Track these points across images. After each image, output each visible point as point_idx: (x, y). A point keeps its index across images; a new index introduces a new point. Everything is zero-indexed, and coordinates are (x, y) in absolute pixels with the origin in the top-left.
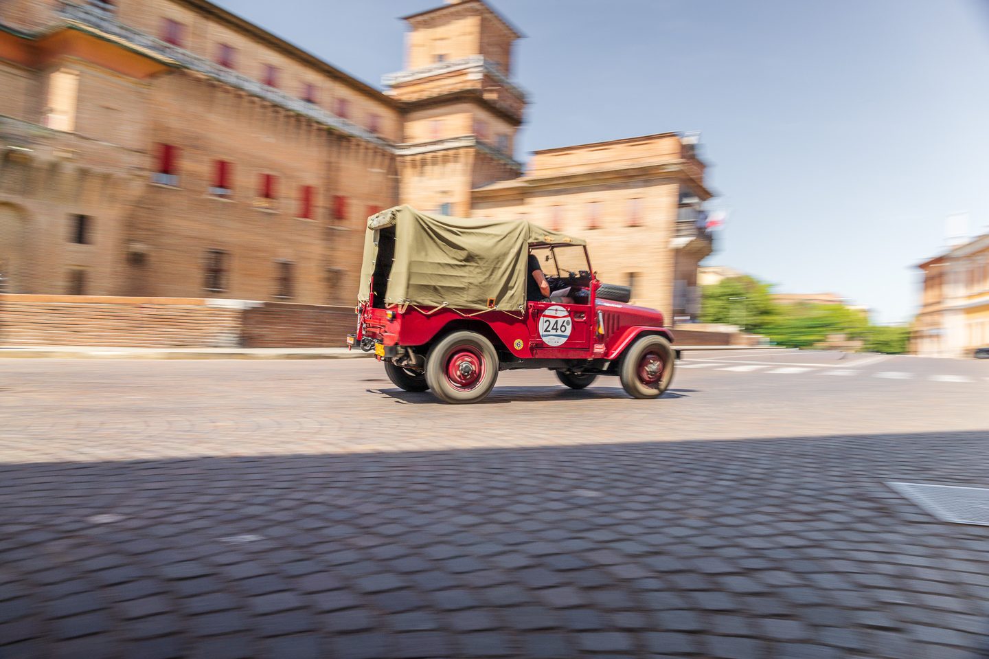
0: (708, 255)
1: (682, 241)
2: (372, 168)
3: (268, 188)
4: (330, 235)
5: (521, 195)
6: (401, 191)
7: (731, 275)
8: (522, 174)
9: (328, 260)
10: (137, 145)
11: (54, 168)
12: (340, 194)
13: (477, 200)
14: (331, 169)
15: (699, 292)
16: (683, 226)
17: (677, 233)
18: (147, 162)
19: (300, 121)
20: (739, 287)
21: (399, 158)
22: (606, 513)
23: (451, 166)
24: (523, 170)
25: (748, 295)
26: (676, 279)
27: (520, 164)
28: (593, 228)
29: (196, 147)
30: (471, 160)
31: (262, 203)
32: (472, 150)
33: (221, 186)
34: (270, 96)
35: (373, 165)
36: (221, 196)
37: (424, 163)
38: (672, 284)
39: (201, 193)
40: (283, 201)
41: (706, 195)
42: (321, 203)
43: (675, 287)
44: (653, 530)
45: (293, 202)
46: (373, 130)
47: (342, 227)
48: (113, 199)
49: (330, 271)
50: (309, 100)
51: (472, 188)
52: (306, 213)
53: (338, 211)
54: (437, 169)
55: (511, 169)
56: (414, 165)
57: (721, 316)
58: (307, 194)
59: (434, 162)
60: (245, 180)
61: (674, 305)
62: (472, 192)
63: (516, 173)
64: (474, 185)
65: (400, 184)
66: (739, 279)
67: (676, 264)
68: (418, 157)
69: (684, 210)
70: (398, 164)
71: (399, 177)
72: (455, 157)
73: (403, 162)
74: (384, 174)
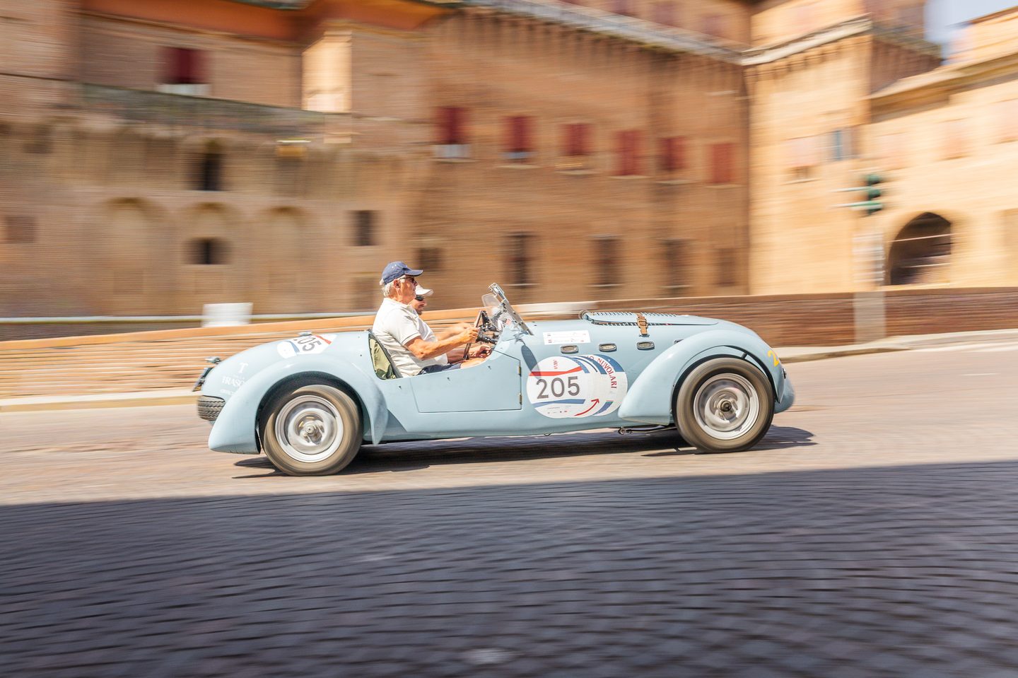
3: (577, 143)
4: (664, 194)
5: (944, 94)
6: (754, 117)
8: (942, 60)
9: (663, 229)
10: (414, 114)
11: (330, 159)
12: (673, 135)
13: (880, 109)
14: (656, 102)
19: (613, 46)
21: (749, 70)
23: (830, 68)
24: (944, 54)
27: (936, 47)
29: (486, 104)
30: (866, 53)
31: (569, 164)
32: (867, 37)
33: (519, 149)
34: (568, 19)
35: (711, 87)
36: (518, 162)
37: (789, 69)
39: (493, 161)
40: (598, 156)
42: (649, 150)
45: (609, 156)
46: (713, 33)
47: (680, 178)
48: (395, 186)
49: (670, 244)
50: (623, 13)
51: (872, 92)
52: (628, 168)
53: (671, 159)
54: (811, 75)
56: (775, 75)
59: (806, 64)
60: (548, 136)
62: (871, 100)
63: (934, 62)
64: (873, 89)
65: (754, 108)
68: (783, 63)
70: (749, 80)
71: (750, 97)
72: (839, 53)
73: (756, 74)
74: (735, 95)
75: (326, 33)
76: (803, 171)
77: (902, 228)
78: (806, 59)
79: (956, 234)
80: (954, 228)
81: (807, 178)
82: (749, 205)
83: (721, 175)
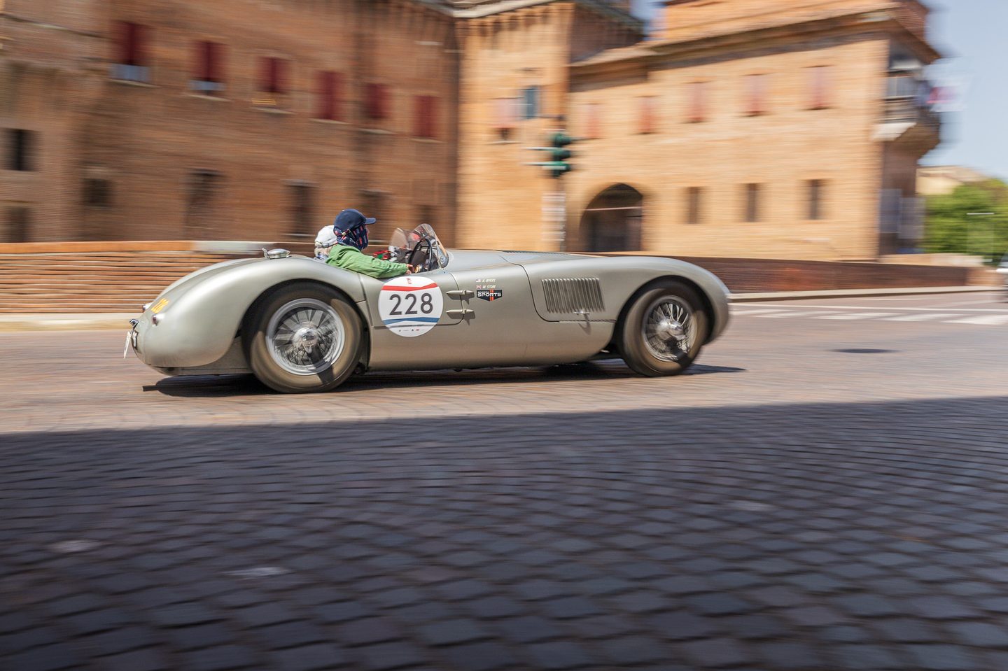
0: (933, 148)
1: (894, 129)
2: (421, 39)
3: (273, 78)
4: (364, 143)
5: (642, 70)
6: (464, 72)
7: (970, 178)
8: (645, 37)
9: (361, 179)
10: (87, 26)
12: (377, 81)
13: (578, 78)
14: (362, 46)
15: (920, 204)
16: (895, 106)
17: (886, 115)
18: (102, 49)
20: (983, 195)
21: (460, 23)
22: (777, 535)
23: (537, 30)
24: (647, 30)
25: (998, 209)
26: (884, 186)
27: (641, 22)
28: (755, 114)
29: (170, 24)
30: (568, 20)
31: (262, 101)
32: (569, 6)
33: (208, 79)
35: (422, 35)
36: (209, 93)
37: (497, 26)
38: (878, 196)
39: (180, 89)
40: (296, 96)
41: (930, 55)
42: (350, 95)
43: (883, 199)
44: (850, 558)
45: (310, 97)
47: (380, 129)
48: (60, 105)
49: (366, 197)
51: (573, 60)
52: (329, 112)
53: (374, 106)
54: (518, 36)
55: (629, 30)
56: (483, 31)
57: (953, 241)
58: (329, 83)
59: (513, 25)
60: (241, 68)
61: (882, 227)
62: (572, 68)
63: (635, 36)
64: (572, 57)
65: (463, 62)
66: (982, 185)
67: (885, 165)
68: (489, 20)
69: (896, 79)
70: (459, 32)
71: (461, 51)
72: (545, 17)
73: (466, 28)
74: (439, 47)
76: (505, 133)
77: (595, 195)
78: (513, 19)
79: (646, 208)
80: (644, 202)
81: (506, 140)
82: (453, 163)
83: (425, 128)
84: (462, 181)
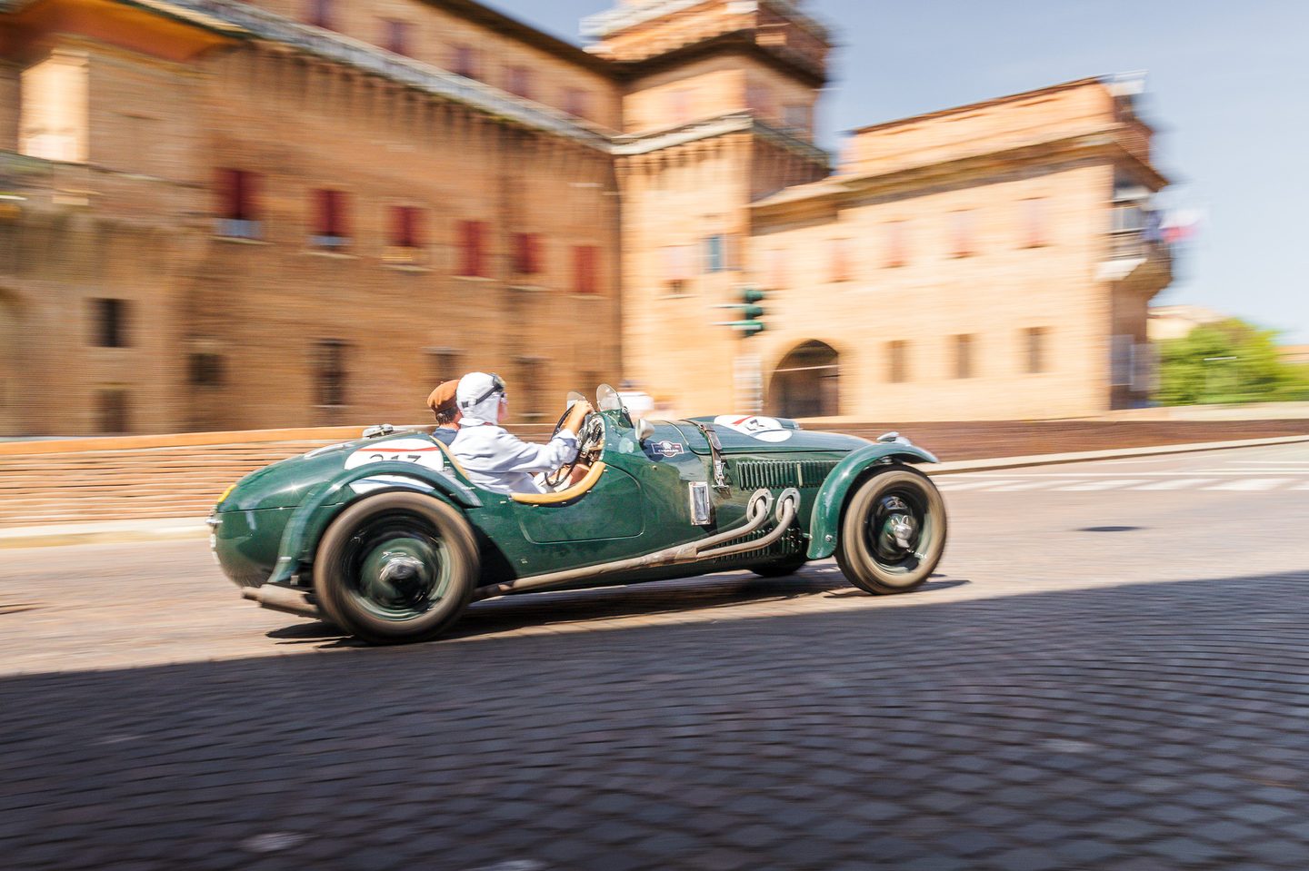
0: (1165, 287)
1: (1122, 267)
2: (577, 182)
3: (407, 230)
4: (515, 301)
5: (834, 207)
6: (626, 216)
7: (1207, 318)
8: (832, 170)
9: (515, 344)
10: (186, 175)
11: (58, 226)
12: (528, 230)
13: (761, 221)
14: (507, 187)
15: (1159, 351)
16: (1122, 241)
17: (1112, 252)
18: (203, 202)
19: (453, 114)
20: (1220, 339)
21: (620, 161)
22: (1114, 785)
23: (710, 166)
24: (833, 163)
25: (1239, 352)
26: (1114, 333)
27: (825, 154)
28: (963, 255)
29: (283, 170)
30: (746, 153)
31: (400, 256)
32: (747, 137)
33: (331, 233)
34: (396, 73)
35: (576, 175)
36: (333, 249)
37: (664, 163)
38: (1107, 343)
39: (297, 246)
40: (436, 250)
41: (1157, 181)
42: (498, 247)
43: (1113, 346)
44: (1212, 814)
45: (450, 250)
46: (576, 112)
47: (534, 284)
48: (157, 268)
49: (523, 363)
50: (465, 73)
51: (753, 200)
52: (473, 265)
53: (525, 259)
54: (688, 173)
55: (816, 164)
56: (647, 169)
57: (1192, 391)
58: (472, 234)
59: (682, 160)
60: (369, 219)
61: (1113, 379)
62: (753, 209)
63: (821, 171)
64: (753, 197)
65: (625, 206)
66: (1219, 326)
67: (1114, 308)
68: (655, 157)
69: (1122, 209)
70: (620, 172)
71: (621, 193)
72: (718, 150)
73: (627, 167)
74: (599, 189)
75: (55, 51)
76: (677, 285)
77: (785, 353)
78: (682, 154)
79: (843, 366)
80: (841, 359)
81: (680, 293)
82: (618, 321)
83: (585, 283)
84: (628, 342)
